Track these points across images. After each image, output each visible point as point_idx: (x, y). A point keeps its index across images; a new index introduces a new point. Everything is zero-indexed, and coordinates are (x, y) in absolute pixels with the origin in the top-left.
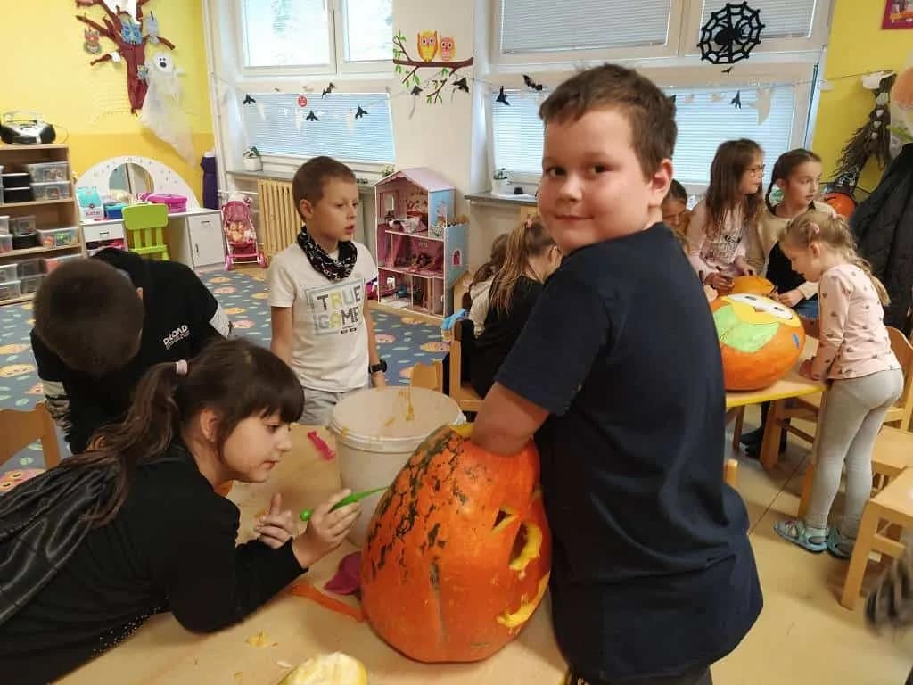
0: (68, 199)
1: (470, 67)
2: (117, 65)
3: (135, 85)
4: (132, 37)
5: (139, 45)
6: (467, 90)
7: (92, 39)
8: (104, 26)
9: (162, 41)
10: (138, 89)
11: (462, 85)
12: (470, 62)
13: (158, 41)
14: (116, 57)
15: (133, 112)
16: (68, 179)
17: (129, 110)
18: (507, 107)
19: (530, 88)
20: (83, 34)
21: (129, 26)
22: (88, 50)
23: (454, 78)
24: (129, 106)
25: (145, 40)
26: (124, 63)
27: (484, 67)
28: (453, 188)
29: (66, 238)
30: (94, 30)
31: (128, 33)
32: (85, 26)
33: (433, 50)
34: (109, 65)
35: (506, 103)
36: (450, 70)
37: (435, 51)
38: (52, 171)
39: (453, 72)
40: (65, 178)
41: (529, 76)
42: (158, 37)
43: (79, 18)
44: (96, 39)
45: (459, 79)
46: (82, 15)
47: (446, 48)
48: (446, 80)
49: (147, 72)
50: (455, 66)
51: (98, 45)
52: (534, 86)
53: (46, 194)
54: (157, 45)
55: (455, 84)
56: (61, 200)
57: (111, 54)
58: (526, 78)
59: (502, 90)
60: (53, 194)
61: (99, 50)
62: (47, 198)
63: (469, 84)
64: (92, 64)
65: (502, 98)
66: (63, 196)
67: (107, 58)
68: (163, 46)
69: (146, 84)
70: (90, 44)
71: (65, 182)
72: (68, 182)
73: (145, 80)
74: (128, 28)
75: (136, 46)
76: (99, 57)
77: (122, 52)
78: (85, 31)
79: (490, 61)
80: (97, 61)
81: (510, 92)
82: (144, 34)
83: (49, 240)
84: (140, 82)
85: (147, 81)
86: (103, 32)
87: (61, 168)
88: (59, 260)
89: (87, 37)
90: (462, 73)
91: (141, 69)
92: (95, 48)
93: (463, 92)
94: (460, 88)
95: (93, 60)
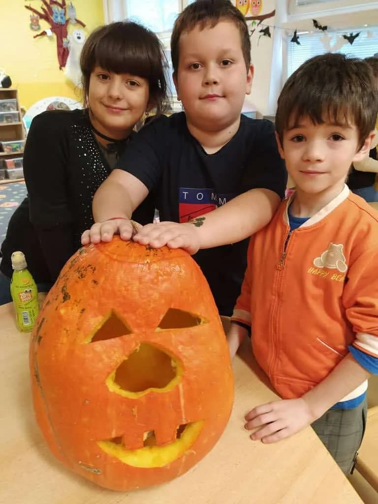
0: (18, 123)
1: (272, 18)
2: (51, 38)
3: (62, 51)
4: (59, 20)
5: (64, 25)
6: (269, 35)
7: (35, 21)
8: (42, 12)
9: (79, 22)
10: (64, 53)
11: (266, 32)
12: (273, 14)
13: (75, 22)
14: (49, 33)
15: (60, 69)
16: (18, 110)
17: (59, 68)
18: (299, 46)
19: (318, 29)
20: (30, 18)
21: (58, 12)
22: (32, 28)
23: (260, 28)
24: (58, 65)
25: (67, 21)
26: (55, 37)
27: (283, 18)
28: (255, 111)
29: (17, 147)
30: (36, 15)
31: (57, 17)
32: (31, 13)
33: (247, 7)
34: (45, 38)
35: (298, 43)
36: (258, 21)
37: (248, 9)
38: (8, 105)
39: (260, 23)
40: (16, 109)
41: (317, 20)
42: (76, 20)
43: (27, 7)
44: (37, 21)
45: (264, 28)
46: (28, 5)
47: (256, 5)
48: (254, 30)
49: (69, 43)
50: (262, 18)
51: (38, 25)
52: (320, 28)
53: (5, 119)
54: (74, 25)
55: (261, 31)
56: (14, 123)
57: (46, 31)
58: (315, 22)
59: (295, 33)
60: (9, 120)
61: (39, 29)
62: (5, 121)
63: (271, 31)
64: (35, 37)
65: (295, 39)
66: (15, 121)
67: (44, 33)
68: (79, 26)
69: (68, 50)
70: (34, 25)
71: (16, 112)
72: (17, 112)
73: (67, 48)
74: (56, 13)
75: (61, 25)
76: (39, 33)
77: (53, 29)
78: (31, 16)
79: (289, 13)
80: (37, 36)
81: (301, 35)
82: (67, 17)
83: (8, 148)
84: (64, 50)
85: (69, 48)
86: (41, 16)
87: (13, 103)
88: (14, 161)
89: (32, 20)
90: (266, 23)
91: (65, 40)
92: (37, 27)
93: (266, 37)
94: (265, 35)
95: (35, 35)
